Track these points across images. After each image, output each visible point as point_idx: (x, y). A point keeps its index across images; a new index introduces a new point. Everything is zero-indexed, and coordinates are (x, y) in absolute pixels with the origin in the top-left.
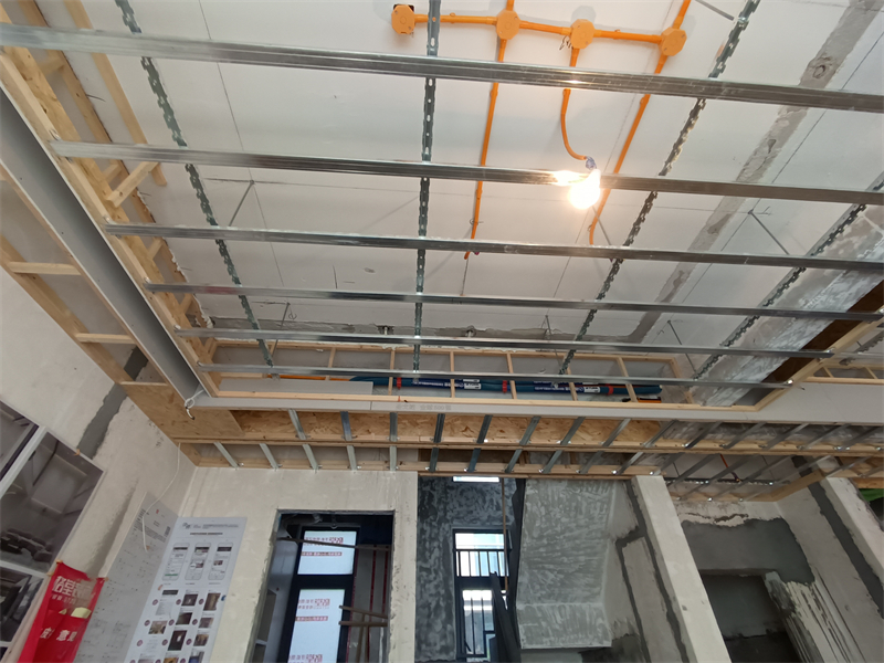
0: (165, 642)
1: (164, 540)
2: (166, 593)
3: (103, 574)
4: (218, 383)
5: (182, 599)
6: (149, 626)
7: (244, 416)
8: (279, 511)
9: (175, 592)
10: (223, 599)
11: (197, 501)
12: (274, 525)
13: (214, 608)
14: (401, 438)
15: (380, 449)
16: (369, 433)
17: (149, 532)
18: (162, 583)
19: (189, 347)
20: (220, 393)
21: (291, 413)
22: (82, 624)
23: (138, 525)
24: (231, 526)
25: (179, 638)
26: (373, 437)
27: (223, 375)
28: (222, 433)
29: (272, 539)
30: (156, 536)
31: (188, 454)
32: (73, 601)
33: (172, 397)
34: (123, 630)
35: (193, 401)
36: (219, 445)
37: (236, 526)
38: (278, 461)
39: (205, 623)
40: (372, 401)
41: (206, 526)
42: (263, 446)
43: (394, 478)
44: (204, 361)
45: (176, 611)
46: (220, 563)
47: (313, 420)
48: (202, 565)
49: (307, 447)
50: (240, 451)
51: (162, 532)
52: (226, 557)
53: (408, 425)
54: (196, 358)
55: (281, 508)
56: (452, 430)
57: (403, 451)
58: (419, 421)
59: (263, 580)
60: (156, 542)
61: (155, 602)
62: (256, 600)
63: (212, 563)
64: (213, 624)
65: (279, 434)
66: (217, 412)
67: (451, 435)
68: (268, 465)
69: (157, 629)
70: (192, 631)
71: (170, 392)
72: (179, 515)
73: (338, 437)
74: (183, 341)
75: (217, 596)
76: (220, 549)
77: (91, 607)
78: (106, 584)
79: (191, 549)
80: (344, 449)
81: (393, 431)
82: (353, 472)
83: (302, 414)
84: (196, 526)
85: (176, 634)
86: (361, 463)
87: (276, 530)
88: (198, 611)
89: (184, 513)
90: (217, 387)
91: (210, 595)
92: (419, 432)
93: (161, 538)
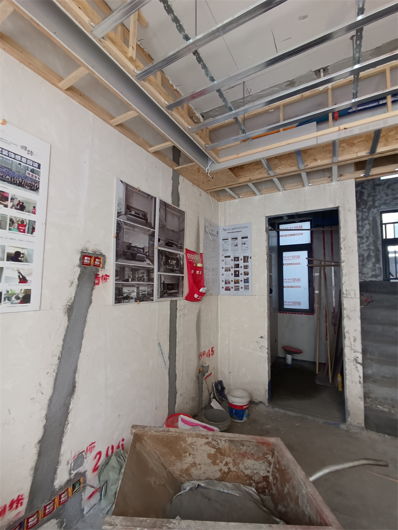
0: (232, 274)
1: (218, 237)
2: (226, 257)
3: (201, 252)
4: (217, 154)
5: (233, 259)
6: (224, 269)
7: (236, 170)
8: (266, 217)
9: (229, 257)
10: (250, 258)
11: (225, 218)
12: (266, 224)
13: (247, 262)
14: (341, 158)
15: (324, 170)
16: (316, 160)
17: (211, 234)
18: (223, 253)
19: (197, 137)
20: (221, 160)
21: (263, 161)
22: (201, 269)
23: (206, 232)
24: (244, 227)
25: (237, 273)
26: (320, 162)
27: (219, 148)
28: (227, 182)
29: (266, 231)
30: (214, 235)
31: (214, 197)
32: (196, 262)
33: (199, 169)
34: (215, 270)
35: (210, 168)
36: (227, 189)
37: (247, 227)
38: (259, 191)
39: (246, 267)
40: (317, 137)
41: (233, 229)
42: (250, 184)
43: (337, 186)
44: (207, 144)
45: (232, 264)
46: (245, 244)
47: (276, 161)
48: (237, 245)
49: (275, 180)
50: (238, 190)
51: (216, 234)
52: (246, 241)
53: (346, 146)
54: (203, 143)
55: (267, 215)
56: (387, 140)
57: (342, 167)
58: (355, 142)
59: (267, 249)
60: (215, 238)
61: (223, 261)
62: (266, 257)
63: (241, 244)
64: (250, 267)
65: (257, 175)
66: (222, 172)
67: (385, 145)
68: (255, 194)
69: (227, 270)
70: (242, 270)
71: (197, 167)
72: (220, 225)
73: (295, 168)
74: (194, 135)
75: (248, 257)
76: (242, 238)
77: (202, 263)
78: (203, 255)
79: (230, 239)
80: (300, 175)
81: (334, 154)
82: (307, 188)
83: (269, 160)
84: (228, 230)
85: (235, 272)
86: (311, 181)
87: (267, 226)
88: (241, 263)
89: (221, 224)
90: (218, 157)
91: (244, 257)
92: (356, 149)
93: (216, 236)
